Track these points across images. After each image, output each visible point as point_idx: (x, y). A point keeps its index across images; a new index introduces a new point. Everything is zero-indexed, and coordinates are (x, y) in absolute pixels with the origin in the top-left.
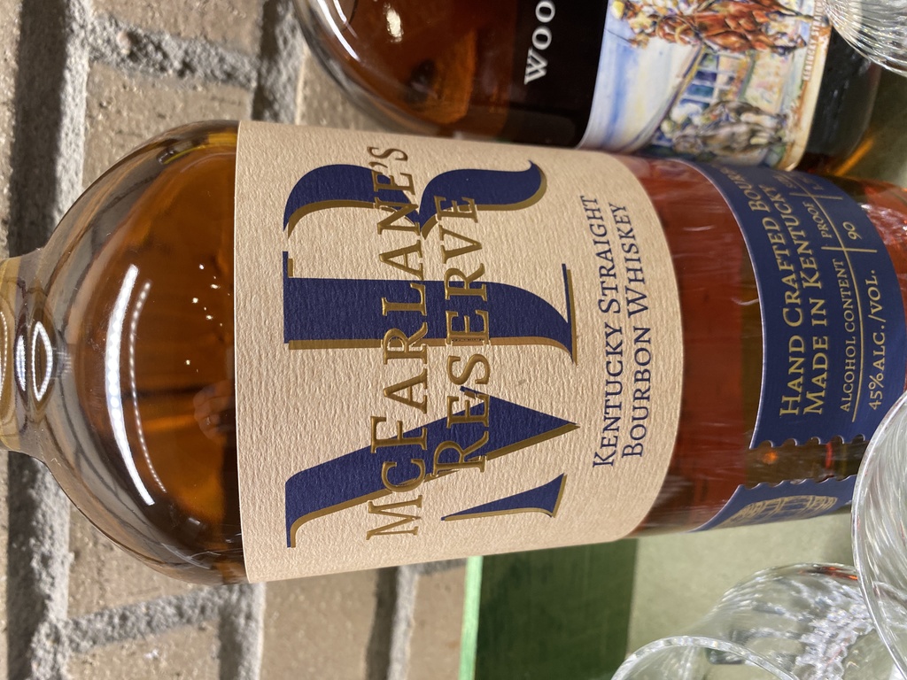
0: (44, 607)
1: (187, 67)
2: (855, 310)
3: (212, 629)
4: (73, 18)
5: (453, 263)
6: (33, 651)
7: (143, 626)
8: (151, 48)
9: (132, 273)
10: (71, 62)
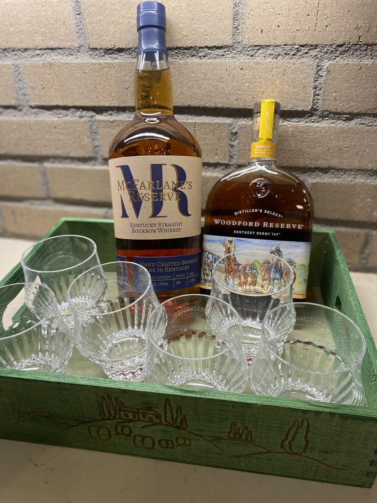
0: (99, 114)
1: (232, 146)
2: (160, 279)
3: (92, 155)
4: (239, 119)
5: (167, 195)
6: (89, 111)
7: (94, 137)
8: (235, 137)
9: (168, 139)
10: (229, 119)
